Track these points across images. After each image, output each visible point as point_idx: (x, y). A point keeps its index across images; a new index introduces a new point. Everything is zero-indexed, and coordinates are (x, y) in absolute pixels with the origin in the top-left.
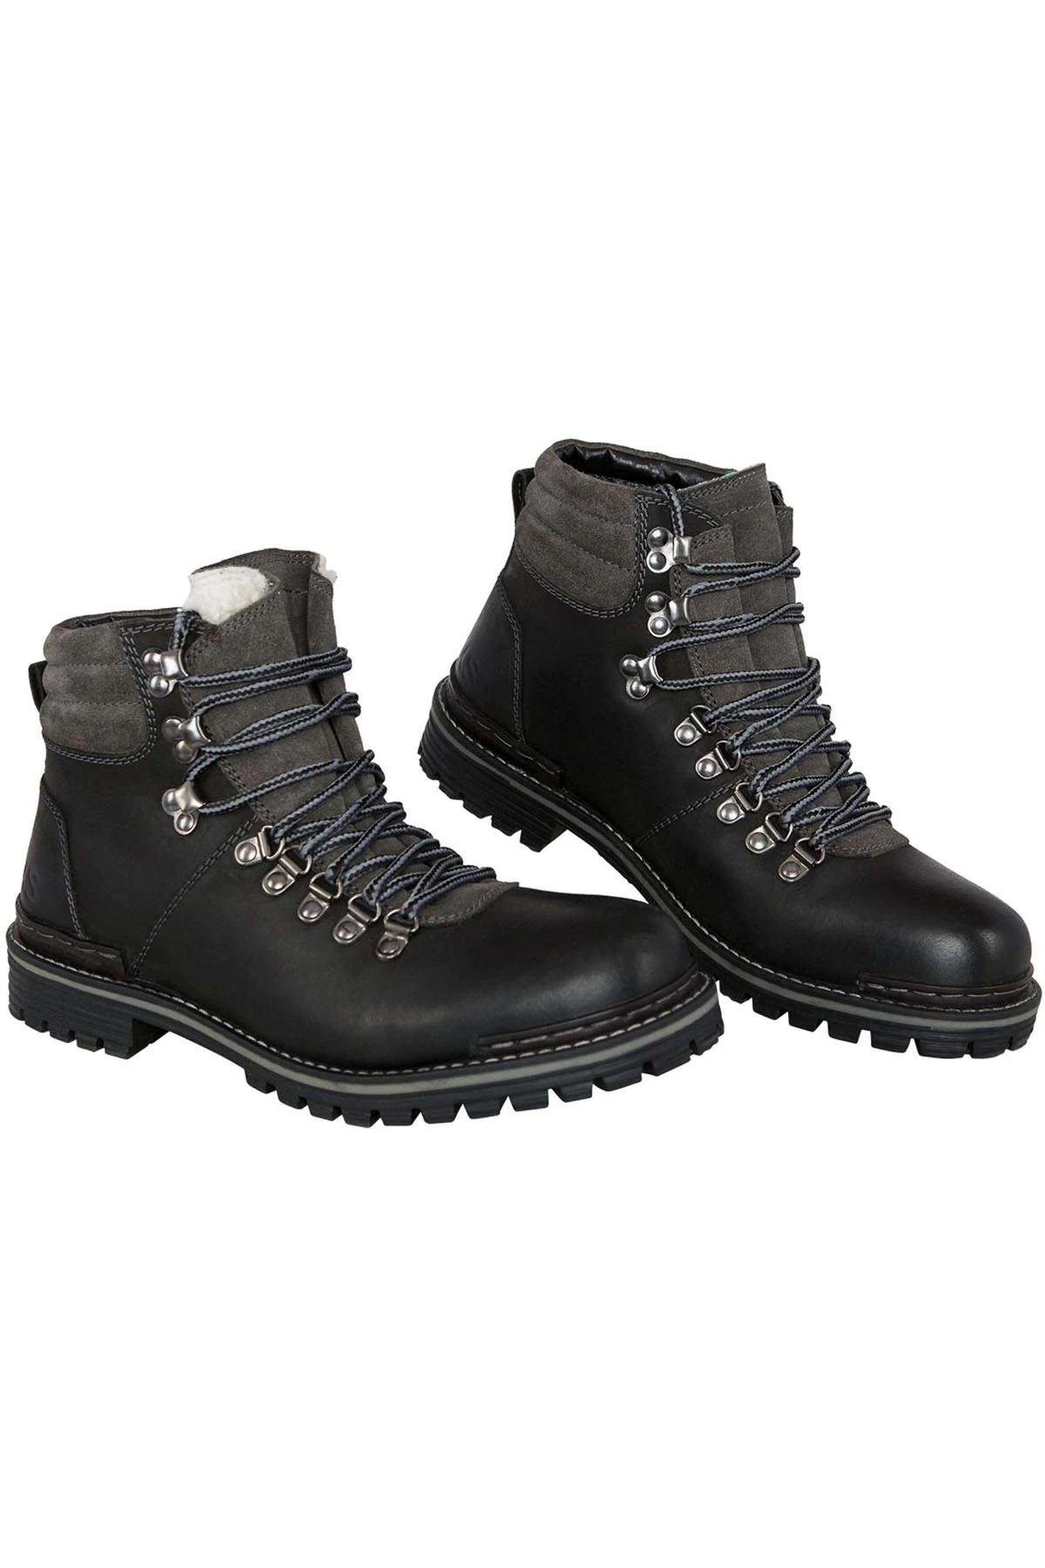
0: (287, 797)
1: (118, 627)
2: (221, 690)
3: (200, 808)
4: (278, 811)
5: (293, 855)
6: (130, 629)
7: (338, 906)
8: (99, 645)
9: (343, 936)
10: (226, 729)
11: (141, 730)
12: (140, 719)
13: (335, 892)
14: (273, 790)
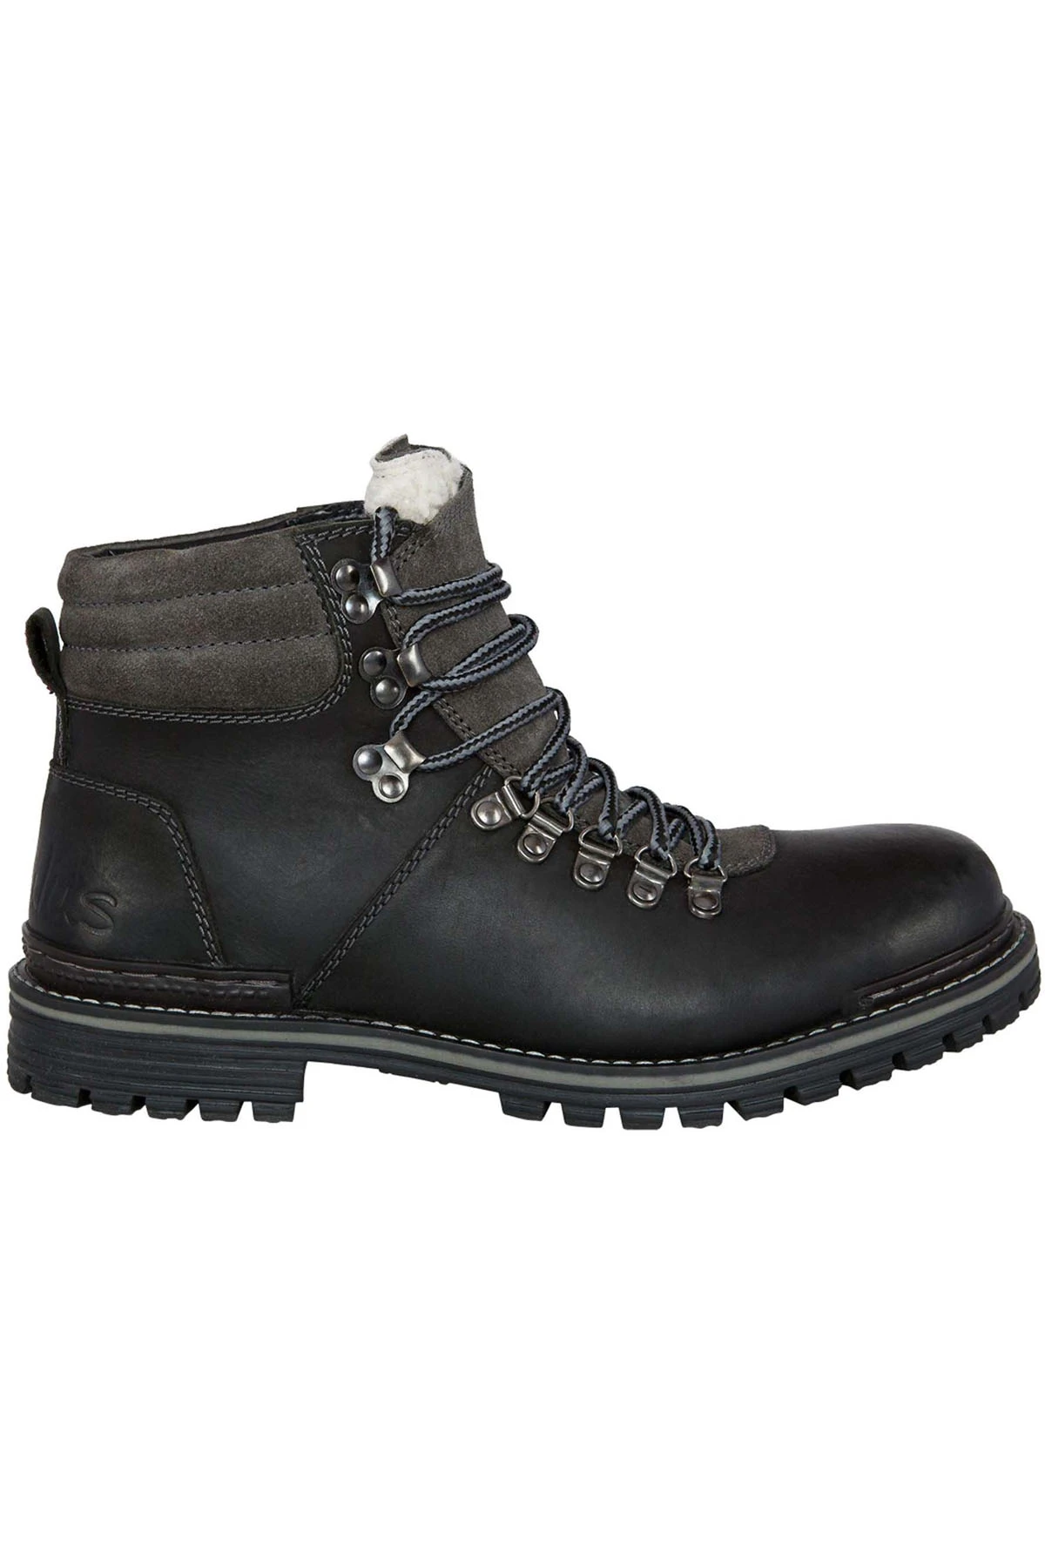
0: (527, 737)
1: (294, 534)
2: (436, 609)
3: (423, 763)
4: (517, 757)
5: (551, 811)
6: (311, 536)
7: (624, 865)
8: (266, 561)
9: (643, 899)
10: (443, 658)
11: (331, 669)
12: (330, 654)
13: (617, 850)
14: (508, 734)
